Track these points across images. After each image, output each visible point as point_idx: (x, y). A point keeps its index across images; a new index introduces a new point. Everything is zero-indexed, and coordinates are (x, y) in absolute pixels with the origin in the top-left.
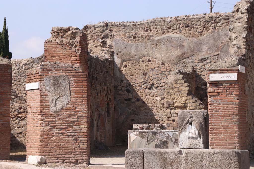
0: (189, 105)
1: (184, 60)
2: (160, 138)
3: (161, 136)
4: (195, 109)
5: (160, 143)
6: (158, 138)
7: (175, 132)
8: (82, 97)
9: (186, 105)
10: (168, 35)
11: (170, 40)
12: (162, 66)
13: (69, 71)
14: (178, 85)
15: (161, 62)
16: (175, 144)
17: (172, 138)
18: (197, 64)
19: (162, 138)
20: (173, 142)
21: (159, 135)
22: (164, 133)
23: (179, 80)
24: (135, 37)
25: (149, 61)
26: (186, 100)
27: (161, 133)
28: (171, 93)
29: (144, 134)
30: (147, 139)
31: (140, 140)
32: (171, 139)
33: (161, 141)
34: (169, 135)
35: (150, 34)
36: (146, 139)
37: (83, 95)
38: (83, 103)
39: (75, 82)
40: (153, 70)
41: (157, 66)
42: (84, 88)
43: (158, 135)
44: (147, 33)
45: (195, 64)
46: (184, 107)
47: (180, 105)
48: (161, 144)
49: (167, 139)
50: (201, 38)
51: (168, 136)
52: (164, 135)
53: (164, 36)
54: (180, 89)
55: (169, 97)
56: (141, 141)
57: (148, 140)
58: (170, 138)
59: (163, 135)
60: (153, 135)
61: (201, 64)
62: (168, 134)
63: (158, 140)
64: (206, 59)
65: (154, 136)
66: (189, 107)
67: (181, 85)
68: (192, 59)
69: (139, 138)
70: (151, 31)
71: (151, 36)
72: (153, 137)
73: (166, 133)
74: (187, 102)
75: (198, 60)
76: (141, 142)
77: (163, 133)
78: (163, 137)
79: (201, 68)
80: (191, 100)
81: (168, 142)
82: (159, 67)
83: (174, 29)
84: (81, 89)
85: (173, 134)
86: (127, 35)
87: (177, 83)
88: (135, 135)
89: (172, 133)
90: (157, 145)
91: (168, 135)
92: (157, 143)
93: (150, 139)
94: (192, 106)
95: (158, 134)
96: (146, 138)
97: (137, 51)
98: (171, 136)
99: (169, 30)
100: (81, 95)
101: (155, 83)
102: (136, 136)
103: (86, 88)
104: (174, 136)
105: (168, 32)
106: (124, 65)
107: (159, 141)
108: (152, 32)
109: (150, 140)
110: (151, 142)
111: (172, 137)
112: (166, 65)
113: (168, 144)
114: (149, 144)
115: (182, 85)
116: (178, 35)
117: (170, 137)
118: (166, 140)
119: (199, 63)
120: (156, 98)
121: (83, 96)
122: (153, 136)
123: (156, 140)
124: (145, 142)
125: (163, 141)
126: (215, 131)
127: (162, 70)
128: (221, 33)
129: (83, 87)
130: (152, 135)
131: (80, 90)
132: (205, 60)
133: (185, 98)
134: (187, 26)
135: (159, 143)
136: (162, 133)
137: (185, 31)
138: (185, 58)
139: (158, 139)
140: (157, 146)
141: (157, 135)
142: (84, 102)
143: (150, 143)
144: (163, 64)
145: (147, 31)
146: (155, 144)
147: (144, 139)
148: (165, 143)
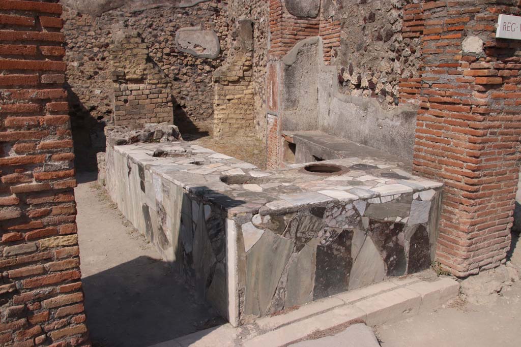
0: (149, 77)
1: (111, 12)
2: (333, 223)
3: (335, 218)
4: (158, 83)
5: (331, 239)
6: (328, 226)
7: (372, 199)
9: (144, 76)
12: (78, 17)
14: (132, 46)
16: (367, 236)
17: (363, 218)
18: (128, 18)
19: (337, 222)
20: (364, 230)
21: (332, 215)
22: (344, 208)
23: (133, 37)
26: (145, 70)
27: (336, 209)
28: (120, 58)
29: (285, 218)
30: (296, 233)
31: (275, 242)
32: (360, 222)
33: (334, 232)
34: (356, 210)
36: (293, 235)
38: (48, 116)
43: (327, 217)
46: (141, 80)
47: (135, 76)
48: (333, 242)
49: (350, 223)
51: (353, 216)
52: (344, 212)
54: (135, 51)
55: (117, 64)
56: (275, 246)
57: (298, 235)
58: (358, 219)
59: (342, 212)
60: (315, 218)
61: (133, 19)
62: (354, 208)
63: (325, 232)
64: (141, 12)
66: (150, 80)
67: (136, 45)
68: (121, 11)
69: (271, 235)
72: (314, 226)
73: (349, 207)
74: (145, 72)
75: (130, 13)
76: (276, 248)
77: (341, 209)
78: (340, 219)
79: (134, 25)
80: (152, 70)
81: (352, 232)
82: (73, 19)
85: (368, 205)
87: (129, 42)
88: (257, 227)
89: (365, 202)
90: (324, 247)
91: (354, 212)
92: (324, 242)
93: (303, 233)
94: (154, 79)
95: (328, 214)
96: (293, 229)
98: (362, 215)
101: (69, 41)
102: (262, 231)
104: (370, 211)
107: (328, 234)
109: (304, 236)
110: (305, 242)
111: (364, 216)
112: (84, 16)
113: (351, 238)
114: (298, 250)
115: (138, 46)
117: (359, 215)
118: (347, 227)
119: (131, 17)
120: (72, 63)
122: (314, 221)
123: (321, 233)
124: (287, 247)
125: (340, 232)
127: (78, 23)
130: (311, 219)
132: (140, 14)
133: (142, 67)
135: (327, 242)
136: (339, 208)
138: (112, 9)
139: (326, 228)
140: (324, 250)
141: (325, 216)
142: (52, 113)
143: (303, 246)
144: (79, 15)
146: (318, 246)
147: (288, 235)
148: (344, 238)
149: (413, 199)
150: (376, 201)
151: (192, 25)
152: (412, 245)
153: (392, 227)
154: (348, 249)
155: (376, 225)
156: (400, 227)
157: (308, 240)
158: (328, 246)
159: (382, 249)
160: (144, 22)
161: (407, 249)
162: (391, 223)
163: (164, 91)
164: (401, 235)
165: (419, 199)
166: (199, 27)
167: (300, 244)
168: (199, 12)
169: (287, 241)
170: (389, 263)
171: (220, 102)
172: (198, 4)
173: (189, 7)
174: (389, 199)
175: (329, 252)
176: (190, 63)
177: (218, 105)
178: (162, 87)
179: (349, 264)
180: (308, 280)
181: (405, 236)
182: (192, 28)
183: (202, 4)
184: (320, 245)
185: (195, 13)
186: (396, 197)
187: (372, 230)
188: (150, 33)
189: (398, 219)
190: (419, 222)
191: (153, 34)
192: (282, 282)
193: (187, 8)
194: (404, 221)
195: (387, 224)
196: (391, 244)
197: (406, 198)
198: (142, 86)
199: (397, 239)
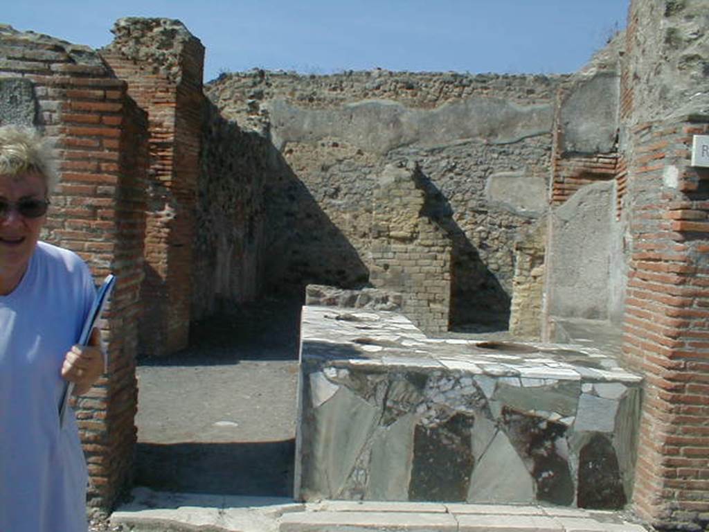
0: (421, 236)
1: (400, 149)
2: (440, 399)
3: (444, 392)
4: (433, 246)
5: (438, 421)
6: (432, 401)
7: (506, 379)
8: (95, 195)
9: (415, 235)
10: (373, 100)
11: (376, 110)
12: (359, 156)
13: (41, 65)
14: (402, 192)
15: (356, 149)
16: (498, 430)
17: (490, 402)
18: (422, 158)
19: (447, 399)
20: (493, 420)
21: (438, 387)
22: (457, 381)
23: (404, 181)
24: (311, 100)
25: (335, 145)
26: (416, 226)
27: (444, 381)
28: (386, 207)
29: (369, 377)
30: (385, 399)
31: (353, 405)
32: (485, 407)
33: (442, 412)
34: (478, 389)
35: (341, 96)
36: (380, 401)
37: (100, 184)
39: (65, 121)
40: (340, 161)
41: (350, 154)
42: (107, 151)
43: (431, 388)
44: (335, 93)
45: (420, 158)
46: (409, 240)
47: (401, 234)
48: (439, 425)
49: (470, 404)
50: (434, 111)
51: (473, 395)
52: (458, 387)
53: (366, 101)
54: (405, 200)
55: (380, 216)
56: (354, 410)
57: (389, 404)
58: (483, 401)
59: (453, 388)
60: (411, 388)
61: (431, 158)
62: (474, 384)
63: (429, 408)
64: (441, 150)
65: (413, 392)
66: (422, 240)
67: (408, 191)
68: (414, 148)
69: (349, 395)
70: (342, 90)
71: (342, 100)
72: (411, 396)
73: (466, 381)
74: (417, 230)
75: (426, 151)
76: (355, 414)
77: (453, 382)
78: (451, 395)
80: (427, 227)
81: (472, 418)
82: (351, 158)
83: (385, 91)
84: (91, 154)
85: (499, 385)
86: (297, 94)
87: (399, 188)
88: (330, 380)
89: (493, 381)
90: (425, 428)
91: (475, 390)
92: (426, 421)
93: (395, 402)
94: (427, 239)
95: (431, 385)
96: (381, 395)
97: (314, 124)
98: (488, 396)
99: (376, 92)
100: (92, 183)
101: (343, 186)
102: (336, 387)
103: (115, 150)
104: (503, 395)
105: (374, 95)
106: (286, 149)
107: (433, 413)
108: (344, 92)
109: (395, 406)
110: (398, 415)
111: (492, 399)
112: (366, 154)
113: (471, 426)
114: (387, 423)
115: (410, 193)
116: (392, 102)
117: (483, 397)
118: (463, 409)
119: (427, 156)
120: (343, 215)
121: (101, 189)
123: (422, 409)
124: (371, 416)
125: (453, 413)
126: (691, 394)
127: (357, 164)
128: (470, 106)
129: (101, 143)
130: (407, 386)
131: (88, 159)
132: (439, 152)
133: (413, 221)
134: (410, 87)
135: (431, 422)
136: (449, 380)
137: (406, 95)
138: (403, 145)
139: (430, 404)
140: (425, 433)
141: (427, 387)
143: (394, 420)
144: (360, 152)
145: (334, 89)
146: (417, 425)
147: (372, 399)
148: (458, 423)
149: (582, 392)
150: (514, 382)
151: (512, 169)
152: (583, 464)
153: (543, 425)
154: (467, 441)
155: (514, 417)
156: (558, 429)
157: (400, 414)
158: (432, 429)
159: (526, 455)
160: (443, 163)
161: (574, 465)
162: (540, 419)
163: (439, 256)
164: (562, 443)
165: (593, 393)
166: (522, 172)
167: (389, 415)
168: (523, 151)
169: (371, 409)
170: (540, 480)
171: (522, 279)
172: (523, 138)
173: (509, 144)
174: (536, 383)
175: (435, 437)
176: (504, 223)
177: (518, 283)
178: (438, 252)
179: (468, 465)
180: (401, 470)
181: (569, 445)
182: (511, 173)
183: (529, 139)
184: (420, 424)
185: (517, 151)
186: (550, 382)
187: (507, 423)
188: (452, 178)
189: (555, 417)
190: (596, 428)
191: (455, 180)
192: (362, 461)
193: (507, 146)
194: (567, 421)
195: (536, 420)
196: (543, 451)
197: (568, 388)
198: (410, 247)
199: (553, 446)
